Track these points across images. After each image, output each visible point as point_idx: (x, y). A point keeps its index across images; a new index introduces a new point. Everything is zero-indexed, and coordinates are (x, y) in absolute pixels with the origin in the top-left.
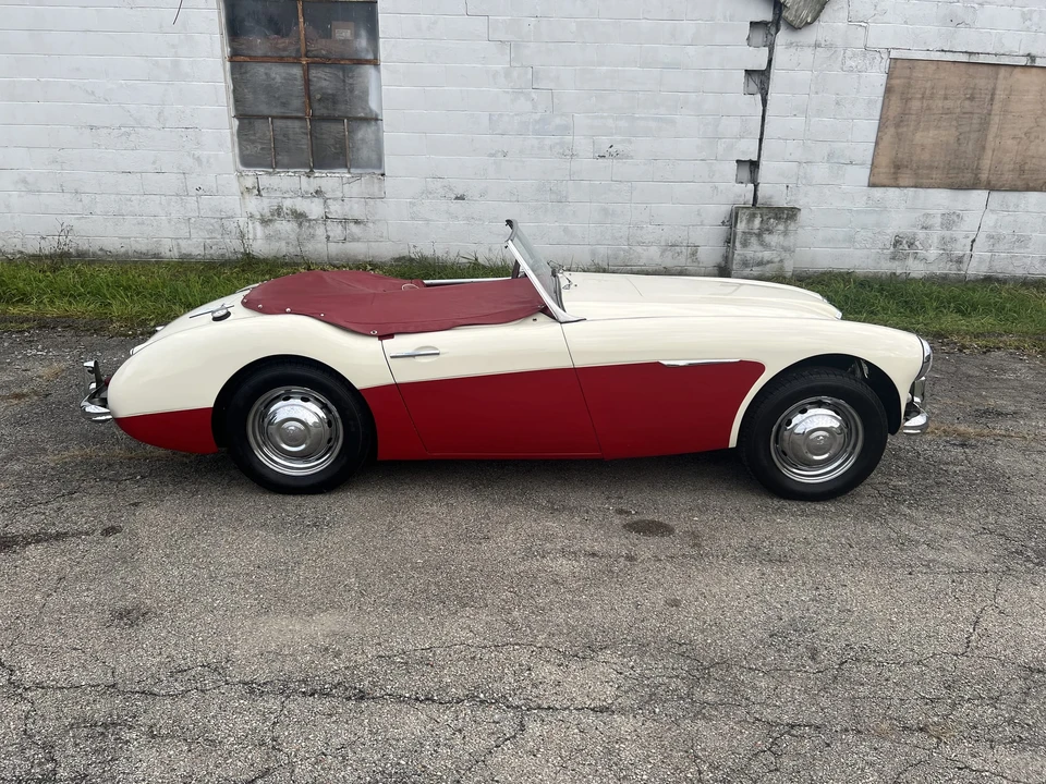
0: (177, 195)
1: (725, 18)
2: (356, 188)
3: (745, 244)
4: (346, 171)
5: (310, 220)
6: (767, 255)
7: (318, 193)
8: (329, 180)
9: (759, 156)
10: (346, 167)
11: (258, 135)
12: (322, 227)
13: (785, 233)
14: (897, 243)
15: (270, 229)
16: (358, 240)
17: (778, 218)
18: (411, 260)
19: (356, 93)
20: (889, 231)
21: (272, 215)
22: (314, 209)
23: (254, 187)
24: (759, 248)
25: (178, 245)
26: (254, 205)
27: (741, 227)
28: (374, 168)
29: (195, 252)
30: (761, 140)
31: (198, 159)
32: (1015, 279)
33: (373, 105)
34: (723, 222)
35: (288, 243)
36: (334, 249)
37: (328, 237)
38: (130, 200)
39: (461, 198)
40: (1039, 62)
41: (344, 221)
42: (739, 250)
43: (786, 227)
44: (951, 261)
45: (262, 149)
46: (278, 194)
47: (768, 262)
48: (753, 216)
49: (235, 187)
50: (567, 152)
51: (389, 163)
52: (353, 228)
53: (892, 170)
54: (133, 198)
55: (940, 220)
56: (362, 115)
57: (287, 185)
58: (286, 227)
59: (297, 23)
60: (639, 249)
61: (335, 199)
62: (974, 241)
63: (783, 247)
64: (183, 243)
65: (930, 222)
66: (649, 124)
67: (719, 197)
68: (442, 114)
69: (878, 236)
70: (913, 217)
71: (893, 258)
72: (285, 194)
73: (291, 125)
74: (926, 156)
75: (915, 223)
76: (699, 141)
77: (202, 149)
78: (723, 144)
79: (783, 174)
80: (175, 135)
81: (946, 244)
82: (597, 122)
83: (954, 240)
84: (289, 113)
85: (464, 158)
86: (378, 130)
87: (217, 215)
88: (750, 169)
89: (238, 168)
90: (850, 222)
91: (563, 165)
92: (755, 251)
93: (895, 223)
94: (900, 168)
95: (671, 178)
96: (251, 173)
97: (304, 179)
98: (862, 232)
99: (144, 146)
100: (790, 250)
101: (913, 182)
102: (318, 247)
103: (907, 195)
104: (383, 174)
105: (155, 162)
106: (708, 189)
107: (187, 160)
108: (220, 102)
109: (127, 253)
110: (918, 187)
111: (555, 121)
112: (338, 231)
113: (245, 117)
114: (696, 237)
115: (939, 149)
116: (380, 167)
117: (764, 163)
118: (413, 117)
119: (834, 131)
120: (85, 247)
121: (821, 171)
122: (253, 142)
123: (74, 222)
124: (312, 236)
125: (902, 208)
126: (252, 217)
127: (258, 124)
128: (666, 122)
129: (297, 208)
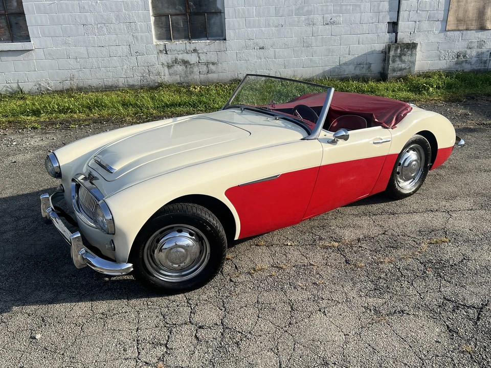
0: (126, 56)
2: (213, 47)
3: (394, 61)
4: (207, 39)
5: (191, 64)
6: (403, 66)
7: (195, 50)
8: (200, 44)
9: (398, 20)
10: (206, 37)
11: (163, 24)
12: (197, 67)
13: (411, 55)
14: (458, 56)
15: (172, 70)
16: (214, 73)
17: (407, 48)
20: (455, 51)
21: (173, 63)
22: (193, 58)
23: (164, 50)
24: (400, 63)
25: (127, 81)
26: (164, 58)
27: (392, 53)
28: (219, 36)
29: (136, 83)
30: (398, 12)
31: (136, 38)
33: (219, 5)
34: (382, 52)
35: (181, 77)
36: (203, 78)
38: (103, 60)
39: (263, 48)
41: (207, 64)
42: (391, 65)
43: (412, 52)
44: (481, 63)
45: (165, 31)
46: (176, 52)
47: (404, 69)
48: (397, 48)
49: (154, 51)
50: (311, 23)
51: (229, 33)
52: (211, 66)
53: (456, 23)
54: (105, 59)
55: (476, 44)
56: (214, 11)
57: (179, 45)
58: (179, 68)
61: (202, 53)
63: (410, 61)
64: (130, 80)
65: (473, 45)
66: (349, 7)
67: (379, 40)
68: (253, 9)
69: (450, 54)
70: (465, 44)
71: (457, 64)
72: (178, 52)
73: (179, 17)
74: (471, 15)
75: (466, 47)
76: (371, 14)
77: (138, 33)
78: (382, 15)
79: (409, 28)
80: (125, 27)
81: (479, 55)
82: (325, 8)
83: (483, 53)
84: (178, 12)
85: (263, 29)
86: (221, 18)
87: (146, 64)
88: (394, 26)
89: (155, 41)
90: (438, 48)
91: (309, 29)
92: (398, 64)
93: (457, 47)
94: (459, 21)
95: (359, 33)
96: (161, 43)
97: (188, 44)
98: (443, 52)
99: (109, 33)
100: (413, 63)
101: (465, 28)
102: (195, 77)
103: (462, 34)
104: (225, 40)
105: (115, 41)
106: (375, 36)
107: (130, 39)
108: (146, 9)
109: (102, 86)
110: (467, 29)
111: (306, 9)
112: (204, 69)
113: (157, 16)
114: (371, 60)
115: (475, 11)
116: (222, 36)
117: (400, 22)
118: (239, 10)
119: (430, 6)
120: (81, 85)
121: (425, 25)
122: (161, 27)
123: (76, 73)
124: (192, 72)
125: (461, 39)
126: (163, 64)
127: (163, 18)
128: (356, 5)
129: (185, 59)
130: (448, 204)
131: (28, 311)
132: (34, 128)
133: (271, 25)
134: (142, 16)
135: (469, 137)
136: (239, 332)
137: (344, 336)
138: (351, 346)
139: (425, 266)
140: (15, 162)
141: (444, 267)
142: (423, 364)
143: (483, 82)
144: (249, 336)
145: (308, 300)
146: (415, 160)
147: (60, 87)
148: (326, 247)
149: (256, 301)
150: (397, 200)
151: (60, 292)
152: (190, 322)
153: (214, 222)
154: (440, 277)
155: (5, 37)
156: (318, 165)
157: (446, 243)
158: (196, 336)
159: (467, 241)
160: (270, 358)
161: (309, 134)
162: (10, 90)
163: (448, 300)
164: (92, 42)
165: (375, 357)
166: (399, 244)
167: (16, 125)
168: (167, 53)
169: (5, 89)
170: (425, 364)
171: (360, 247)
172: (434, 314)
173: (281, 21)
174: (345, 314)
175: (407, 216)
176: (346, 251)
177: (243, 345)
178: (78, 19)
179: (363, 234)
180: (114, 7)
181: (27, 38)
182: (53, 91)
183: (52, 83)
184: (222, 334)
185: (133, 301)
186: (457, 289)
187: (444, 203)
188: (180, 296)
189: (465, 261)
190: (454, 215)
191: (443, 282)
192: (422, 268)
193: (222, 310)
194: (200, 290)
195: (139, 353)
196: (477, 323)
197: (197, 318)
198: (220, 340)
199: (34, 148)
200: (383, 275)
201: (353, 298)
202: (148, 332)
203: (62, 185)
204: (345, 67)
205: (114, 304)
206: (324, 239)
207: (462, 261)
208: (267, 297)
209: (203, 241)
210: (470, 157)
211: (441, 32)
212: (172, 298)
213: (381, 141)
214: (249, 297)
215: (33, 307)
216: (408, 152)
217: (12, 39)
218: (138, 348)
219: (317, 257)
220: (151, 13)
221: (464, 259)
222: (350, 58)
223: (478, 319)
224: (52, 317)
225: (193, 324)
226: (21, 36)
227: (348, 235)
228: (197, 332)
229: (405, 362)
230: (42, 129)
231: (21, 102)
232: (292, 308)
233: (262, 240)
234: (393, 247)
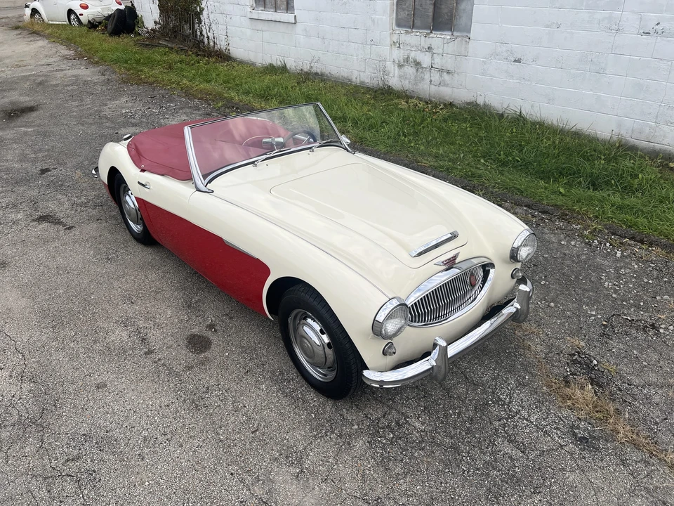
0: (362, 44)
2: (451, 47)
4: (450, 33)
5: (423, 68)
7: (430, 49)
8: (439, 39)
10: (451, 30)
11: (407, 5)
12: (428, 73)
15: (402, 71)
16: (447, 85)
18: (477, 105)
21: (404, 62)
22: (425, 59)
23: (397, 42)
25: (359, 75)
28: (465, 32)
29: (367, 81)
31: (373, 21)
35: (409, 82)
36: (433, 89)
37: (431, 81)
38: (343, 45)
39: (518, 61)
41: (441, 70)
45: (408, 15)
46: (409, 48)
49: (388, 42)
50: (613, 27)
51: (475, 28)
52: (446, 76)
54: (344, 43)
58: (410, 70)
60: (666, 128)
61: (438, 54)
64: (362, 74)
72: (412, 48)
91: (607, 39)
97: (423, 39)
102: (425, 86)
104: (469, 38)
105: (354, 22)
107: (368, 21)
112: (437, 77)
122: (404, 9)
123: (321, 56)
124: (422, 79)
126: (394, 62)
129: (417, 58)
133: (540, 22)
226: (290, 7)
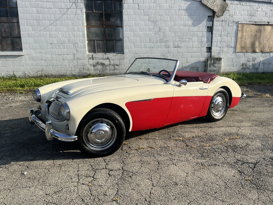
0: (72, 60)
1: (202, 15)
2: (117, 57)
3: (210, 67)
5: (105, 65)
6: (215, 69)
7: (108, 58)
8: (111, 55)
9: (211, 46)
10: (114, 52)
12: (108, 66)
13: (219, 64)
14: (243, 65)
15: (95, 68)
16: (117, 70)
17: (217, 60)
19: (117, 34)
20: (241, 62)
21: (96, 64)
22: (107, 62)
23: (92, 57)
24: (213, 67)
25: (72, 73)
26: (92, 62)
27: (209, 62)
29: (76, 74)
30: (212, 42)
31: (78, 51)
32: (269, 72)
33: (121, 37)
34: (204, 62)
35: (100, 71)
36: (111, 72)
40: (270, 24)
41: (114, 65)
42: (209, 68)
43: (219, 62)
44: (255, 69)
45: (93, 48)
47: (215, 70)
48: (211, 60)
49: (87, 58)
50: (167, 46)
51: (126, 50)
52: (116, 67)
54: (61, 61)
55: (252, 59)
56: (118, 39)
57: (100, 56)
58: (99, 67)
59: (103, 17)
61: (112, 60)
62: (259, 64)
63: (218, 67)
65: (250, 60)
66: (186, 39)
67: (203, 56)
68: (138, 39)
69: (239, 64)
70: (246, 59)
71: (242, 69)
72: (99, 59)
73: (101, 42)
74: (248, 45)
75: (246, 61)
76: (198, 43)
77: (79, 48)
78: (203, 44)
79: (217, 50)
80: (72, 45)
81: (254, 65)
82: (174, 39)
83: (255, 64)
84: (100, 39)
85: (143, 49)
86: (122, 43)
87: (82, 65)
88: (209, 49)
89: (87, 53)
90: (232, 61)
91: (166, 49)
92: (212, 68)
93: (242, 60)
94: (242, 48)
95: (192, 52)
96: (91, 54)
97: (104, 55)
98: (235, 63)
99: (64, 48)
100: (220, 67)
101: (245, 51)
102: (107, 72)
103: (244, 54)
104: (124, 53)
105: (67, 52)
106: (200, 54)
107: (75, 51)
108: (84, 37)
109: (58, 75)
110: (247, 52)
111: (165, 39)
112: (112, 68)
113: (89, 40)
114: (198, 66)
115: (250, 43)
116: (122, 52)
117: (213, 48)
118: (131, 39)
119: (228, 40)
120: (47, 74)
121: (225, 49)
122: (91, 46)
123: (45, 68)
124: (106, 69)
125: (243, 57)
126: (91, 65)
127: (92, 42)
128: (190, 39)
129: (102, 62)
130: (239, 124)
131: (20, 164)
132: (21, 93)
133: (147, 47)
134: (81, 40)
135: (249, 99)
136: (131, 172)
137: (185, 174)
138: (189, 178)
139: (227, 147)
140: (11, 106)
141: (237, 148)
142: (226, 184)
143: (256, 78)
144: (137, 174)
145: (167, 160)
146: (221, 101)
147: (35, 75)
148: (176, 140)
149: (140, 160)
150: (213, 122)
151: (37, 157)
152: (106, 168)
153: (119, 119)
154: (235, 152)
155: (9, 49)
156: (172, 96)
157: (238, 139)
158: (109, 174)
159: (249, 138)
160: (148, 182)
161: (167, 82)
162: (9, 75)
163: (239, 160)
164: (54, 52)
165: (202, 182)
166: (214, 139)
167: (11, 91)
168: (93, 59)
169: (6, 75)
170: (227, 185)
171: (194, 140)
172: (231, 166)
173: (152, 45)
174: (186, 165)
175: (218, 128)
176: (186, 141)
177: (133, 177)
178: (48, 41)
179: (195, 135)
180: (67, 35)
181: (21, 50)
182: (32, 77)
183: (32, 73)
184: (123, 173)
185: (75, 160)
186: (244, 156)
187: (237, 124)
188: (100, 158)
189: (247, 146)
190: (242, 128)
191: (236, 153)
192: (226, 148)
193: (122, 164)
194: (110, 156)
195: (79, 180)
196: (254, 169)
197: (109, 167)
198: (121, 175)
199: (21, 101)
200: (205, 151)
201: (190, 159)
202: (84, 172)
203: (40, 106)
204: (185, 69)
205: (65, 161)
206: (175, 137)
207: (246, 145)
208: (146, 159)
209: (114, 129)
210: (250, 107)
211: (233, 53)
212: (96, 159)
213: (203, 88)
214: (137, 159)
215: (22, 163)
216: (217, 97)
217: (13, 50)
218: (78, 178)
219: (172, 144)
220: (86, 39)
221: (247, 145)
222: (188, 64)
223: (254, 168)
224: (32, 166)
225: (107, 169)
226: (17, 49)
227: (187, 135)
228: (109, 172)
229: (217, 184)
230: (25, 93)
231: (14, 82)
232: (159, 163)
233: (143, 137)
234: (210, 140)
